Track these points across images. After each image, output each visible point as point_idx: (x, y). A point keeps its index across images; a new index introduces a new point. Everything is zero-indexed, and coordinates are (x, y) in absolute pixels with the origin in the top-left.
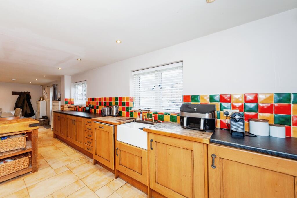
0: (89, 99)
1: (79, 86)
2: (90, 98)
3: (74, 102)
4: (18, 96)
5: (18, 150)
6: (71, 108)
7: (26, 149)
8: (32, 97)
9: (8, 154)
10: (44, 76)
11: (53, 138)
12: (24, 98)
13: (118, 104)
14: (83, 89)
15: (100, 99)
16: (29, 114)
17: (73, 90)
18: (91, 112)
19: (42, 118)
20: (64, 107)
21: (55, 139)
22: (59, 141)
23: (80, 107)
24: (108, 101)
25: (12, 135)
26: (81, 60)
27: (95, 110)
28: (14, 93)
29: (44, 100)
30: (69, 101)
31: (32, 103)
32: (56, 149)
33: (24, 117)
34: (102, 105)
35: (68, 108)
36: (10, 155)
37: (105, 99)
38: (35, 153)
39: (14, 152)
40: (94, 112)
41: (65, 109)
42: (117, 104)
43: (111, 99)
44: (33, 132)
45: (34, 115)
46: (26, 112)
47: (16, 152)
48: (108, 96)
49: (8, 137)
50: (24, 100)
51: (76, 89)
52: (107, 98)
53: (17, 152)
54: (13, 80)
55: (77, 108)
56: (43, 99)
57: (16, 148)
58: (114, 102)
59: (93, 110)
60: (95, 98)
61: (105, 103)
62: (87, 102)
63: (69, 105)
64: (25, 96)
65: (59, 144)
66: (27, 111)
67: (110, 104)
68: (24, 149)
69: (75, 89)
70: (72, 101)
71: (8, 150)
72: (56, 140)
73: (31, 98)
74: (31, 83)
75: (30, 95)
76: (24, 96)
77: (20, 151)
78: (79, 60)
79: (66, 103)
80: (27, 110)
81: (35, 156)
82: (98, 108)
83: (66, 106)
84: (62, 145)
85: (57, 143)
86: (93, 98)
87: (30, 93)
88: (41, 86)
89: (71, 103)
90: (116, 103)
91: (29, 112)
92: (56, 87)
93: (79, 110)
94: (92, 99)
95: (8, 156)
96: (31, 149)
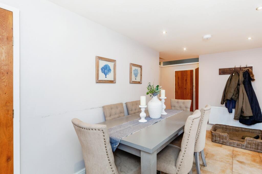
4: (227, 76)
8: (255, 78)
12: (239, 81)
16: (250, 117)
28: (223, 72)
33: (238, 121)
46: (242, 112)
50: (239, 84)
64: (241, 76)
66: (245, 112)
73: (254, 80)
74: (250, 38)
75: (252, 73)
76: (239, 75)
80: (244, 108)
91: (249, 113)
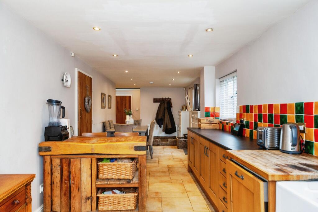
0: (240, 107)
1: (228, 83)
2: (243, 106)
3: (219, 113)
4: (159, 104)
5: (123, 180)
6: (213, 125)
7: (131, 182)
8: (173, 105)
9: (113, 183)
10: (179, 72)
11: (187, 171)
12: (165, 107)
13: (302, 121)
14: (233, 89)
15: (260, 107)
17: (218, 91)
18: (243, 135)
19: (183, 136)
20: (202, 121)
21: (189, 174)
22: (192, 180)
23: (227, 123)
24: (277, 112)
25: (119, 158)
26: (212, 29)
27: (251, 133)
28: (156, 101)
29: (187, 110)
30: (211, 111)
31: (173, 114)
32: (183, 193)
33: (164, 132)
34: (265, 121)
35: (208, 125)
36: (115, 185)
37: (271, 106)
38: (141, 191)
39: (118, 183)
40: (249, 136)
41: (203, 126)
42: (299, 120)
43: (284, 106)
44: (139, 158)
45: (176, 131)
46: (167, 126)
47: (121, 182)
48: (277, 102)
49: (116, 159)
50: (165, 109)
51: (224, 89)
52: (275, 105)
53: (122, 184)
54: (151, 84)
55: (223, 126)
56: (186, 108)
57: (122, 177)
58: (291, 116)
59: (248, 131)
60: (252, 107)
61: (271, 116)
62: (237, 114)
63: (211, 118)
64: (166, 104)
65: (190, 185)
67: (283, 120)
68: (129, 181)
69: (222, 89)
70: (216, 112)
71: (113, 177)
72: (189, 177)
73: (172, 107)
74: (170, 85)
75: (171, 103)
77: (125, 182)
78: (209, 30)
79: (207, 115)
80: (167, 124)
81: (142, 195)
82: (256, 128)
83: (205, 121)
84: (193, 188)
85: (189, 182)
86: (247, 106)
87: (171, 99)
88: (184, 88)
89: (215, 115)
90: (297, 117)
91: (170, 126)
92: (198, 88)
93: (226, 130)
94: (247, 109)
95: (114, 185)
96: (137, 183)
